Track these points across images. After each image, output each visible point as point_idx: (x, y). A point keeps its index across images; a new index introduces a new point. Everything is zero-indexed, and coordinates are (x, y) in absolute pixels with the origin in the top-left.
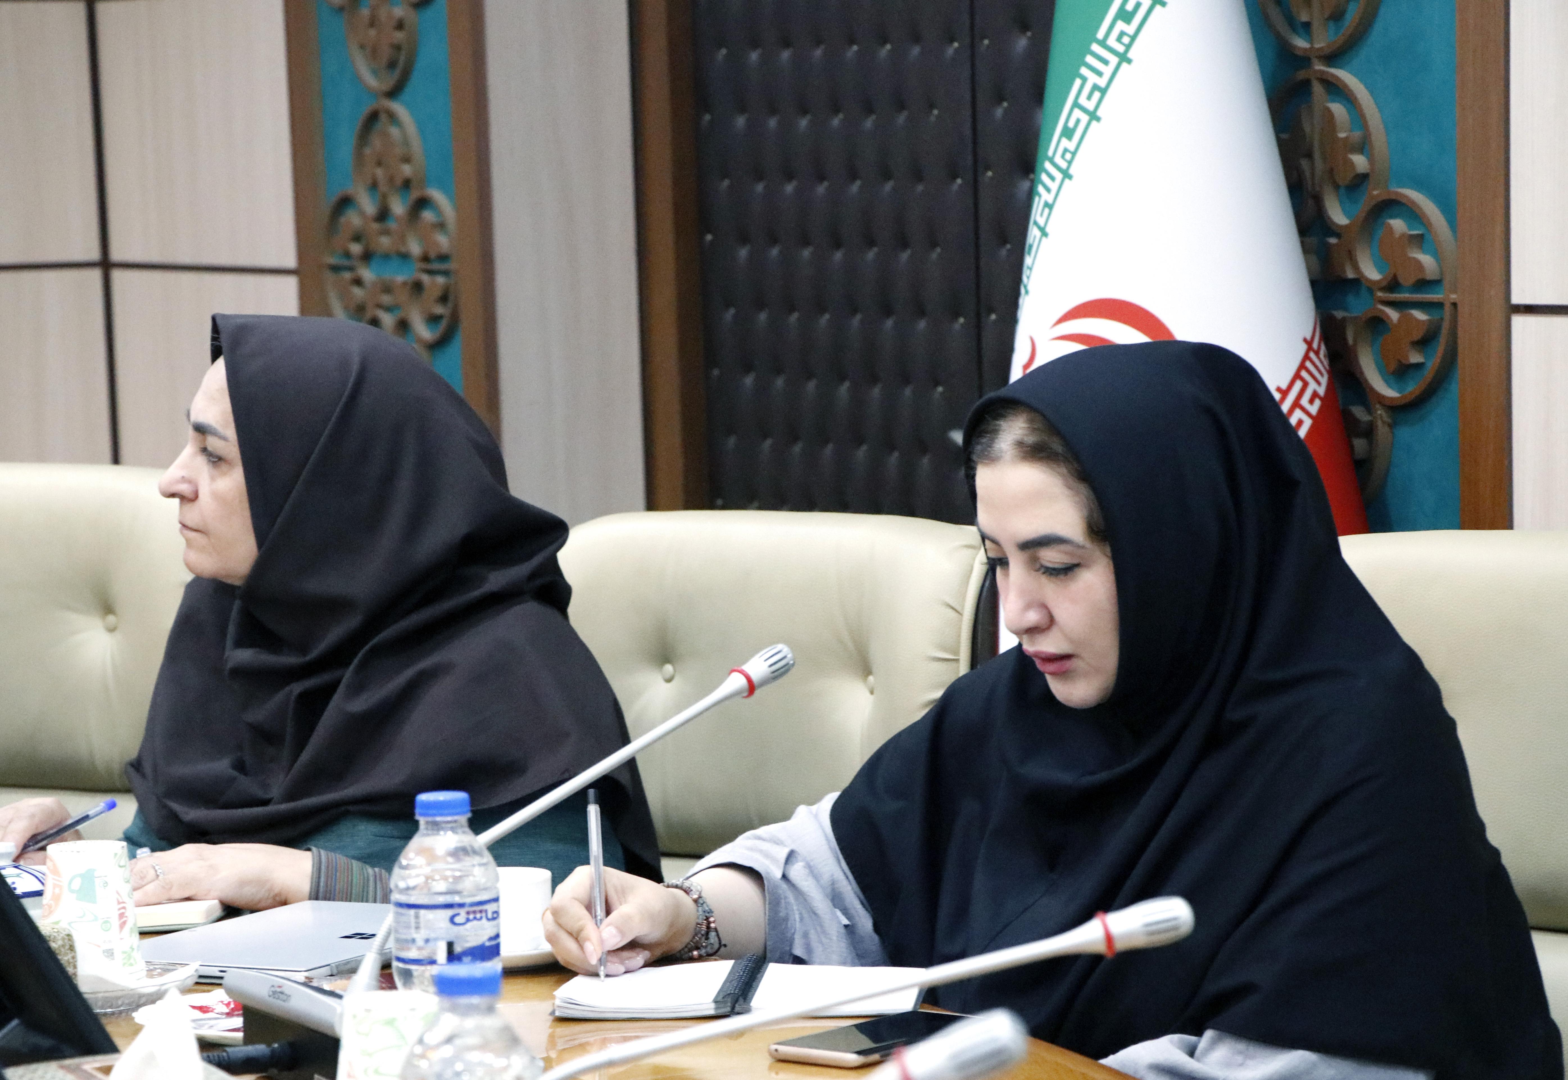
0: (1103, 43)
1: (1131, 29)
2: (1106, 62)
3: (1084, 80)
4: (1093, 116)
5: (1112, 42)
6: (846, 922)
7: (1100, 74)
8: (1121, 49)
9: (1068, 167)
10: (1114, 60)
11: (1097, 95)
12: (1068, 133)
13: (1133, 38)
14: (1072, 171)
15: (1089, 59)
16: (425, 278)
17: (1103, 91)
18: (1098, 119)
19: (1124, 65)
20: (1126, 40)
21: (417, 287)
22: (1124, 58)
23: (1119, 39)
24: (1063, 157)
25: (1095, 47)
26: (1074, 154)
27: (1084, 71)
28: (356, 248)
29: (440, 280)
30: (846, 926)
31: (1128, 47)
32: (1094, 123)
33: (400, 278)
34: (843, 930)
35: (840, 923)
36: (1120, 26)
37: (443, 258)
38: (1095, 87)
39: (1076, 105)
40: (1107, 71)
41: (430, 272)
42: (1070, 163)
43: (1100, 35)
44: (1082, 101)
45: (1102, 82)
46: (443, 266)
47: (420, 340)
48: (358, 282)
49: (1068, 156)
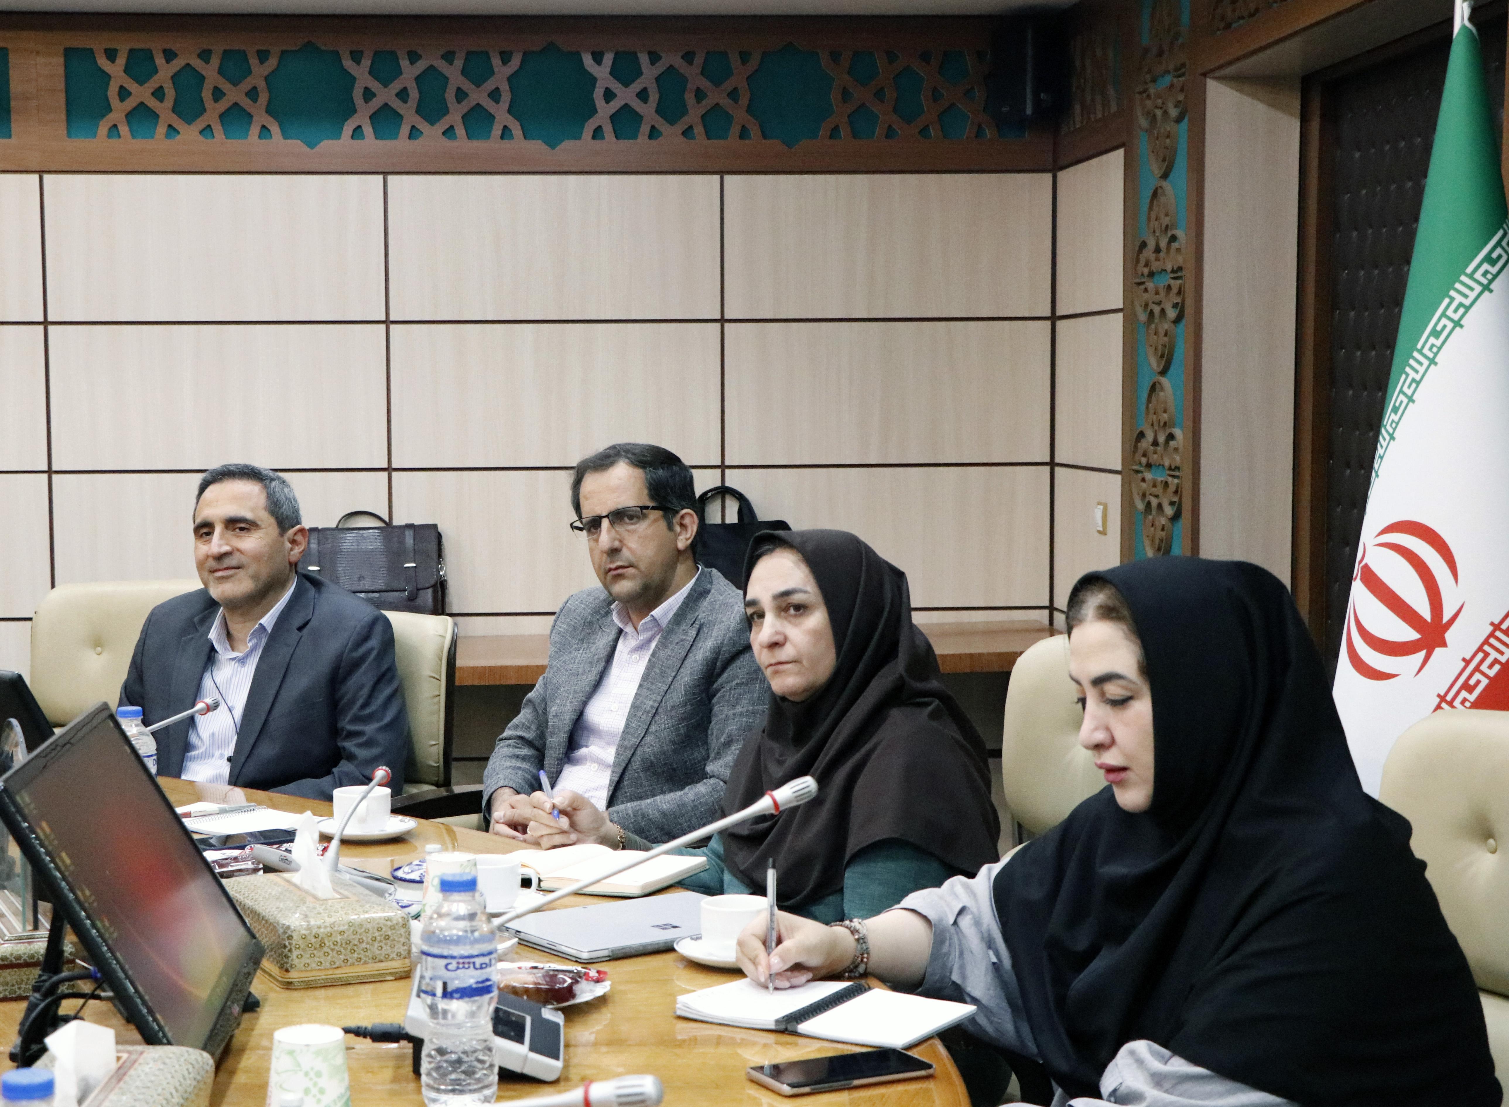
0: (1420, 351)
1: (1438, 343)
2: (1421, 364)
3: (1407, 375)
4: (1411, 399)
5: (1426, 351)
6: (995, 960)
7: (1417, 372)
8: (1431, 355)
9: (1393, 433)
10: (1426, 363)
11: (1414, 385)
12: (1395, 410)
13: (1440, 348)
14: (1395, 435)
15: (1412, 362)
16: (1170, 479)
17: (1418, 383)
18: (1413, 401)
19: (1432, 366)
20: (1435, 350)
21: (1166, 484)
22: (1432, 362)
23: (1430, 349)
24: (1391, 425)
25: (1416, 354)
26: (1397, 424)
27: (1408, 369)
28: (1144, 461)
29: (1176, 481)
30: (994, 964)
31: (1436, 354)
32: (1411, 404)
33: (1160, 479)
34: (990, 967)
35: (990, 961)
36: (1432, 340)
37: (1177, 468)
38: (1413, 380)
39: (1401, 391)
40: (1421, 370)
41: (1174, 476)
42: (1394, 429)
43: (1419, 346)
44: (1405, 389)
45: (1418, 377)
46: (1177, 473)
47: (1166, 516)
48: (1143, 480)
49: (1394, 425)
